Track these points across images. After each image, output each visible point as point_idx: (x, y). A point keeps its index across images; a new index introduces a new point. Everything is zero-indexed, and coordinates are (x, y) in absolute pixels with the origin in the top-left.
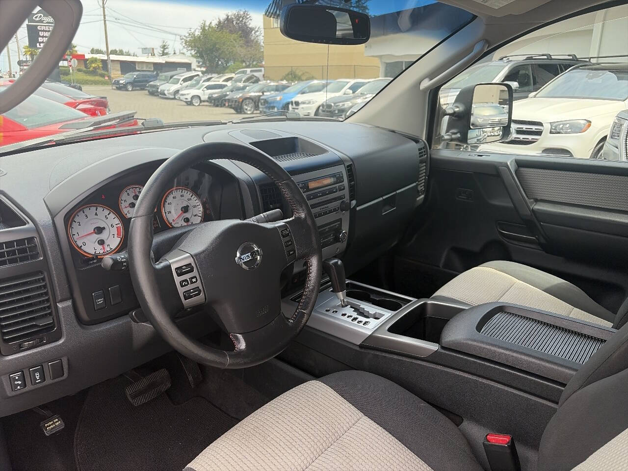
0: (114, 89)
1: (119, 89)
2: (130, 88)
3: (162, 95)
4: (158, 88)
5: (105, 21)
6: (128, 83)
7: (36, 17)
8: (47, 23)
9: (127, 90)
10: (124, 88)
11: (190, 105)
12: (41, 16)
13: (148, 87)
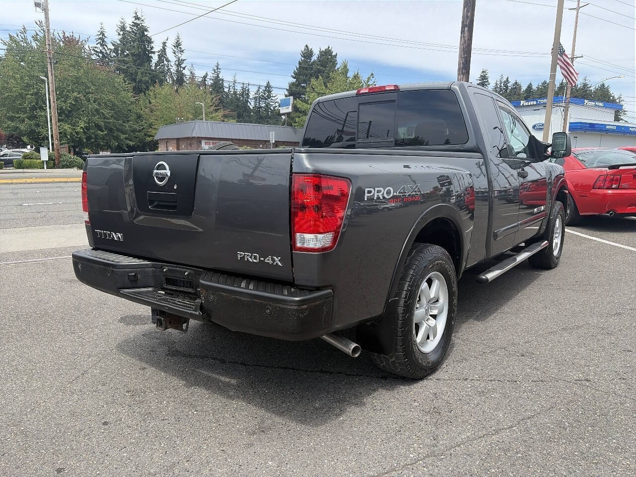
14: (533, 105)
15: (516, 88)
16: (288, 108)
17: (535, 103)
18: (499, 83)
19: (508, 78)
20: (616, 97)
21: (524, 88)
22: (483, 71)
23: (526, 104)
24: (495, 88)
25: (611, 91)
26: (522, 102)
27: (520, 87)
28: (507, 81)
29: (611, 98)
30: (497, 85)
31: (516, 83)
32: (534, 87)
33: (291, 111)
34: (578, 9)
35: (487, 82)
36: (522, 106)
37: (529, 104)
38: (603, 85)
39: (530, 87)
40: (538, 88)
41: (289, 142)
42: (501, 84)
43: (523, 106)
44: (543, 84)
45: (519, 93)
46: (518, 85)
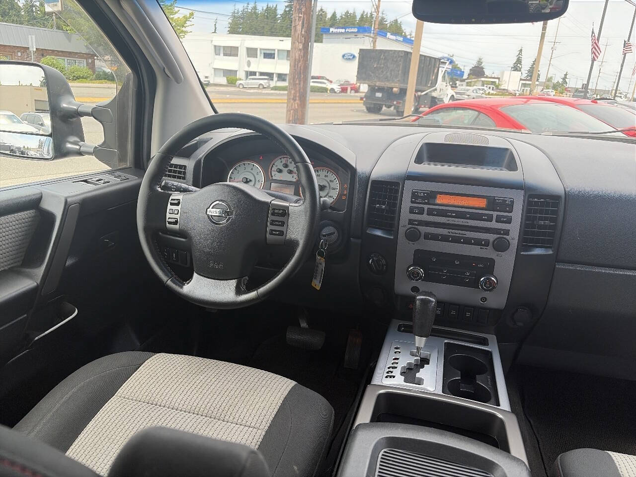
14: (342, 33)
15: (322, 15)
16: (56, 5)
17: (343, 31)
20: (407, 34)
21: (329, 16)
23: (335, 31)
25: (403, 27)
26: (331, 29)
27: (326, 14)
29: (403, 33)
31: (322, 10)
32: (338, 16)
33: (60, 9)
36: (330, 34)
37: (338, 32)
38: (396, 20)
39: (334, 15)
40: (341, 17)
41: (62, 52)
43: (333, 33)
44: (346, 13)
45: (325, 20)
46: (324, 12)
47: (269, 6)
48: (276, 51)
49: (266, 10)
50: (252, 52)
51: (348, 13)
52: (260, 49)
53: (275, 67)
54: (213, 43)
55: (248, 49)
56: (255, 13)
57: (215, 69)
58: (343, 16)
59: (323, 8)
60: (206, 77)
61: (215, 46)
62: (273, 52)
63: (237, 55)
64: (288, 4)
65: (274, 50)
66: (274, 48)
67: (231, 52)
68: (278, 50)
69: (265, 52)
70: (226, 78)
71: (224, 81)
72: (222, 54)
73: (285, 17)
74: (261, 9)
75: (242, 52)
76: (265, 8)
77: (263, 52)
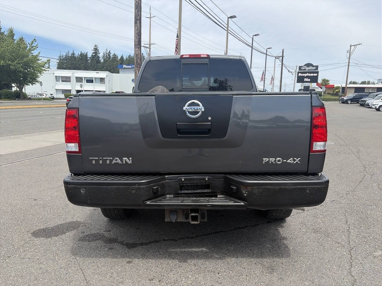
0: (340, 103)
1: (343, 103)
2: (349, 102)
3: (368, 106)
4: (366, 102)
5: (349, 66)
6: (349, 99)
7: (303, 68)
8: (308, 70)
9: (348, 103)
10: (346, 102)
11: (378, 111)
12: (305, 67)
13: (360, 101)
14: (130, 68)
15: (115, 57)
17: (131, 67)
18: (105, 53)
19: (110, 51)
21: (119, 58)
22: (95, 46)
23: (126, 67)
24: (104, 56)
26: (124, 66)
27: (117, 57)
28: (110, 53)
30: (104, 54)
31: (114, 55)
32: (125, 58)
34: (150, 18)
35: (99, 52)
37: (128, 67)
39: (122, 57)
42: (106, 54)
43: (125, 68)
44: (129, 56)
45: (117, 60)
46: (116, 56)
47: (82, 53)
48: (94, 78)
49: (80, 55)
50: (79, 80)
51: (130, 56)
52: (85, 78)
53: (94, 87)
54: (55, 75)
55: (76, 78)
56: (74, 57)
57: (56, 90)
58: (128, 58)
59: (115, 54)
60: (51, 95)
61: (56, 77)
62: (92, 79)
63: (70, 81)
64: (94, 51)
65: (93, 78)
66: (92, 77)
67: (66, 79)
68: (95, 78)
69: (87, 79)
70: (64, 95)
71: (63, 96)
72: (61, 81)
73: (93, 59)
74: (77, 55)
75: (73, 80)
76: (80, 54)
77: (86, 79)
